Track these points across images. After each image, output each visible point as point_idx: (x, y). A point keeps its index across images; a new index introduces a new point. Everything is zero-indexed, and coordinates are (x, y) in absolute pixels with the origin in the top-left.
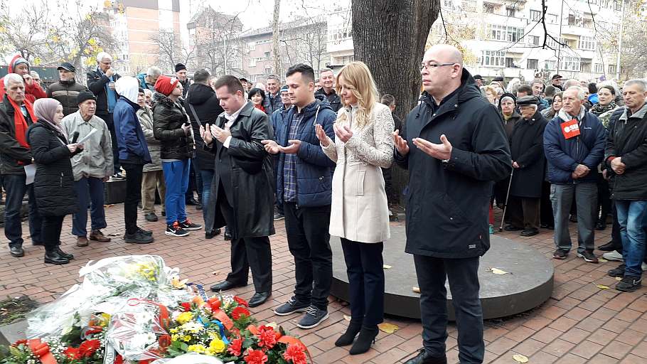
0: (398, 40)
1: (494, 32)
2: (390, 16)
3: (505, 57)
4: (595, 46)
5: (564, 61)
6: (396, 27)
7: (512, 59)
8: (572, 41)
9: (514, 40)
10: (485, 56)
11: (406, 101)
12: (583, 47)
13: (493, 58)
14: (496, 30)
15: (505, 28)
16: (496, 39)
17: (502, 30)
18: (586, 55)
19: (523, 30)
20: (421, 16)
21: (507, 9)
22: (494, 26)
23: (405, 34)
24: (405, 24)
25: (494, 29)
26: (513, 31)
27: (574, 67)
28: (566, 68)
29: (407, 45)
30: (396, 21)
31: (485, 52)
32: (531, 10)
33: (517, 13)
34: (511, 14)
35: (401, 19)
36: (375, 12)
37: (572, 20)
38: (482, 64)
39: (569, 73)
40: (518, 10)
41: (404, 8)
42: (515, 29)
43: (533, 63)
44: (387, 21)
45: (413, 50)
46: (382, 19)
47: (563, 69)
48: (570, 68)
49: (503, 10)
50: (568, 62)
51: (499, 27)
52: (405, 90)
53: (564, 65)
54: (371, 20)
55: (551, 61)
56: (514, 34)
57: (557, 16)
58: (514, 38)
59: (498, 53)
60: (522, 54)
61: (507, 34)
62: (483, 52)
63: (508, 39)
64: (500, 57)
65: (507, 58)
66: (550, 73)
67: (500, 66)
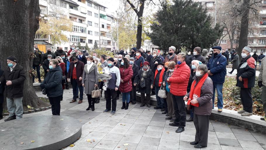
0: (21, 36)
1: (75, 28)
4: (111, 36)
5: (102, 41)
7: (83, 39)
8: (104, 34)
9: (82, 32)
10: (72, 38)
12: (107, 36)
13: (75, 39)
15: (78, 27)
16: (76, 31)
19: (86, 28)
21: (79, 20)
22: (75, 26)
23: (24, 34)
24: (24, 30)
27: (105, 43)
29: (25, 38)
30: (19, 28)
32: (88, 21)
33: (83, 22)
34: (81, 22)
37: (103, 26)
38: (71, 40)
42: (82, 28)
43: (90, 41)
47: (102, 44)
48: (104, 44)
53: (102, 42)
54: (7, 27)
55: (97, 41)
56: (82, 30)
57: (98, 24)
58: (82, 31)
59: (77, 36)
60: (86, 38)
61: (80, 29)
62: (71, 36)
63: (80, 31)
64: (78, 38)
65: (80, 39)
66: (97, 45)
67: (78, 42)
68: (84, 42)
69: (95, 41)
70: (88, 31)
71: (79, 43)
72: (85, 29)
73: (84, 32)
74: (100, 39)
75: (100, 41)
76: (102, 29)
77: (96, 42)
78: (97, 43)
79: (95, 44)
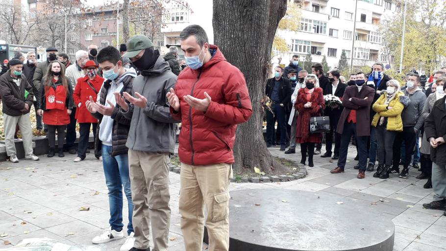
0: (252, 31)
1: (302, 24)
2: (247, 10)
3: (310, 46)
4: (381, 40)
5: (357, 51)
6: (251, 20)
7: (316, 48)
8: (363, 35)
9: (318, 32)
10: (295, 44)
11: (258, 81)
12: (371, 40)
13: (300, 47)
14: (304, 22)
15: (310, 21)
16: (304, 30)
17: (308, 23)
18: (374, 47)
19: (325, 24)
20: (271, 12)
21: (313, 6)
22: (303, 19)
23: (259, 26)
24: (259, 18)
25: (303, 22)
26: (317, 25)
27: (364, 56)
28: (358, 57)
29: (260, 35)
30: (252, 15)
31: (295, 41)
32: (332, 8)
33: (321, 10)
34: (316, 10)
35: (256, 14)
36: (234, 6)
37: (363, 18)
38: (292, 50)
39: (361, 61)
40: (322, 7)
41: (259, 5)
42: (318, 22)
43: (332, 52)
44: (244, 14)
45: (264, 40)
46: (240, 12)
47: (356, 57)
48: (361, 58)
49: (310, 7)
50: (360, 52)
51: (307, 20)
52: (257, 73)
53: (357, 54)
54: (231, 13)
55: (347, 51)
56: (318, 27)
57: (352, 14)
58: (318, 30)
59: (305, 42)
60: (324, 43)
61: (313, 26)
62: (293, 40)
63: (313, 30)
64: (307, 45)
65: (312, 47)
66: (346, 61)
67: (306, 53)
68: (319, 54)
69: (344, 51)
70: (330, 29)
71: (309, 56)
72: (323, 26)
73: (321, 32)
74: (355, 46)
75: (354, 51)
76: (361, 25)
77: (344, 54)
78: (347, 55)
79: (341, 57)
